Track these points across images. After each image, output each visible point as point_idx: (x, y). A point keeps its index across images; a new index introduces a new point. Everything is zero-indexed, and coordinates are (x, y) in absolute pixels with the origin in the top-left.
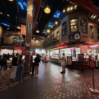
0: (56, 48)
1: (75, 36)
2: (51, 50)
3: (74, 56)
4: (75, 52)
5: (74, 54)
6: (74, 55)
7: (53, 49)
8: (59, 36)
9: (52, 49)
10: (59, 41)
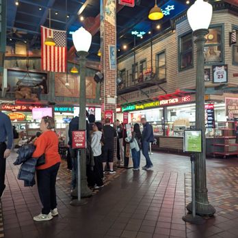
0: (151, 104)
1: (215, 73)
2: (130, 108)
3: (208, 124)
4: (213, 113)
5: (211, 118)
6: (210, 122)
7: (142, 107)
8: (164, 67)
9: (137, 107)
10: (164, 81)
